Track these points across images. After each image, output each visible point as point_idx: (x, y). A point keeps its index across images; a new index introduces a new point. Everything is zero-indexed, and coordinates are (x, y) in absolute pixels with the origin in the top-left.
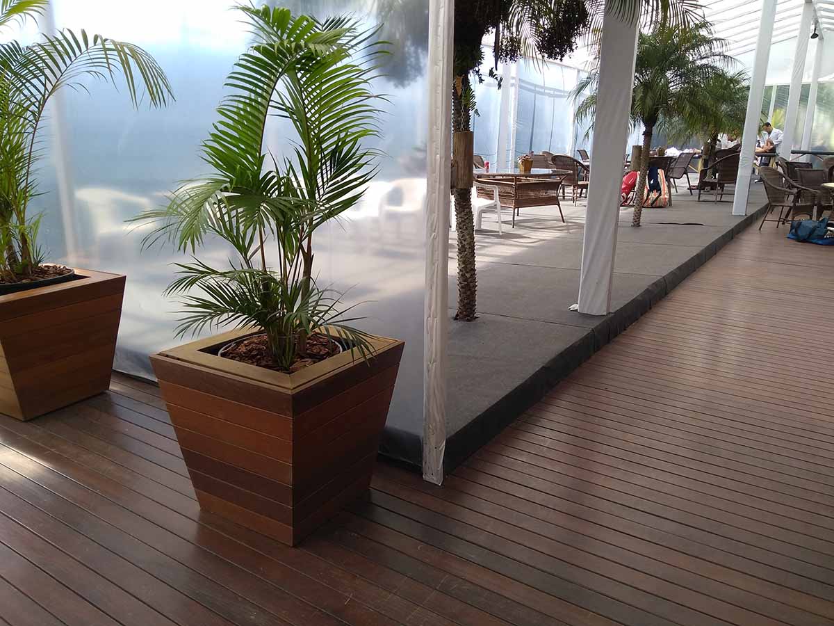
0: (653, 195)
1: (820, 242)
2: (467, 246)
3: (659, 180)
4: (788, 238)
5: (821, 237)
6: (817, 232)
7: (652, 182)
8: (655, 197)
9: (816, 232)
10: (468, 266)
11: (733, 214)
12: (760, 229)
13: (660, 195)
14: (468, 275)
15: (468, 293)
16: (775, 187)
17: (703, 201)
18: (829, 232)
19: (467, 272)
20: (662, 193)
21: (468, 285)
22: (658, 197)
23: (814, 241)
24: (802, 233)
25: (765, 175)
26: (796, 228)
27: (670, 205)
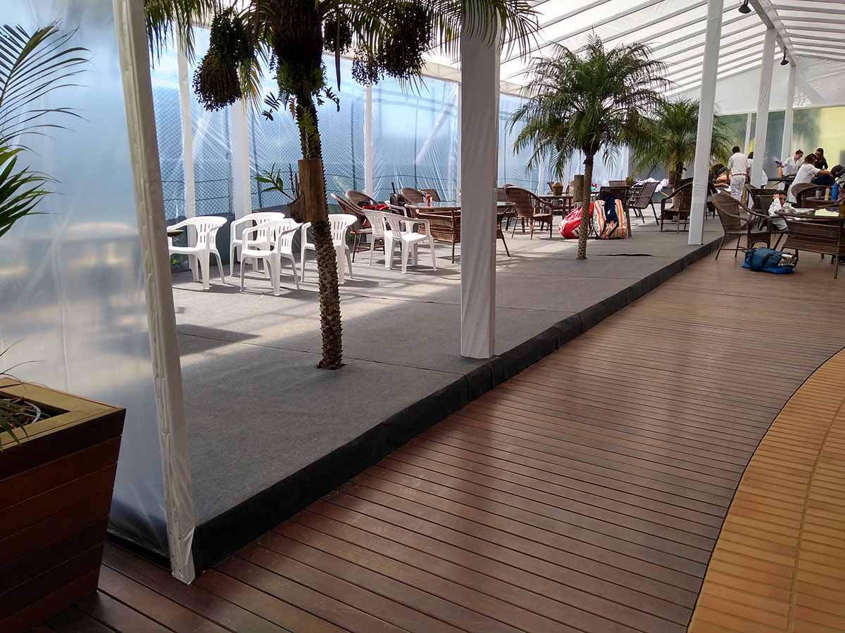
0: (610, 227)
1: (775, 271)
2: (328, 286)
3: (616, 211)
4: (743, 267)
5: (775, 266)
6: (770, 261)
7: (609, 213)
8: (612, 228)
9: (770, 259)
10: (330, 307)
11: (689, 243)
12: (716, 259)
13: (618, 225)
14: (330, 318)
15: (331, 337)
16: (729, 214)
17: (666, 231)
18: (783, 260)
19: (329, 315)
20: (620, 224)
21: (330, 329)
22: (616, 228)
23: (769, 269)
24: (757, 262)
25: (718, 202)
26: (750, 256)
27: (630, 235)
